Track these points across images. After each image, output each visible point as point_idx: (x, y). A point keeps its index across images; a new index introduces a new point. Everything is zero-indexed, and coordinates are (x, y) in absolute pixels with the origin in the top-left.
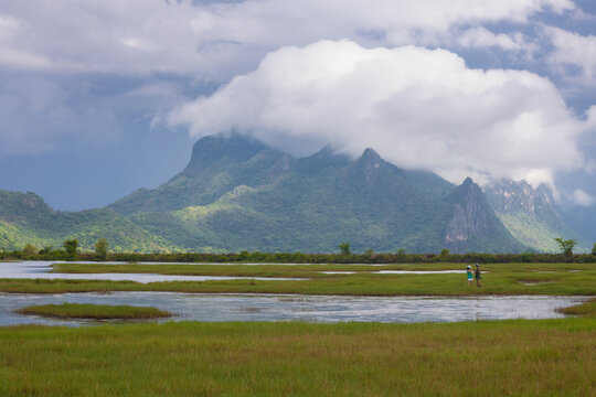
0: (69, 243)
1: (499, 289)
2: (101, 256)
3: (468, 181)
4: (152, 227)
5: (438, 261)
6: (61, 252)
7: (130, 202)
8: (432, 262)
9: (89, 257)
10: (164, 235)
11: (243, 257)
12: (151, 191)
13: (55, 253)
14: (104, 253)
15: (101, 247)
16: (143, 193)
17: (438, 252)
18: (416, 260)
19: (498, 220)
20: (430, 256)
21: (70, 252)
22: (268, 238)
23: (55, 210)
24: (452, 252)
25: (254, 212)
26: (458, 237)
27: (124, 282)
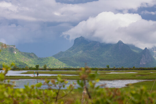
0: (37, 66)
2: (45, 69)
4: (64, 61)
5: (132, 70)
6: (35, 68)
7: (58, 55)
8: (130, 70)
9: (42, 70)
10: (67, 63)
12: (64, 52)
13: (33, 68)
14: (46, 68)
15: (45, 67)
16: (62, 52)
17: (132, 68)
18: (126, 69)
20: (130, 69)
21: (37, 68)
22: (94, 64)
24: (136, 67)
25: (90, 57)
27: (27, 76)
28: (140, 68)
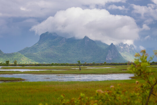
0: (7, 61)
1: (116, 72)
2: (15, 65)
3: (112, 44)
4: (30, 57)
6: (5, 64)
7: (24, 51)
8: (102, 65)
9: (12, 65)
10: (33, 59)
11: (52, 65)
12: (29, 48)
13: (3, 64)
14: (16, 64)
15: (15, 62)
17: (103, 63)
18: (98, 65)
19: (120, 54)
20: (101, 64)
21: (7, 64)
22: (60, 59)
23: (4, 53)
24: (107, 63)
25: (56, 53)
26: (109, 59)
27: (17, 71)
28: (111, 64)
